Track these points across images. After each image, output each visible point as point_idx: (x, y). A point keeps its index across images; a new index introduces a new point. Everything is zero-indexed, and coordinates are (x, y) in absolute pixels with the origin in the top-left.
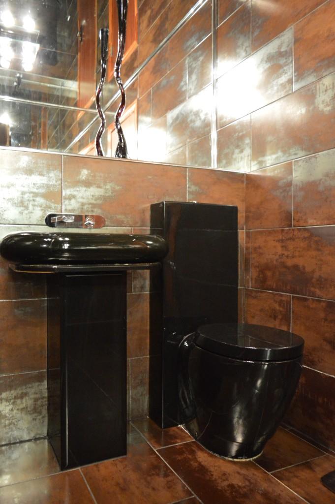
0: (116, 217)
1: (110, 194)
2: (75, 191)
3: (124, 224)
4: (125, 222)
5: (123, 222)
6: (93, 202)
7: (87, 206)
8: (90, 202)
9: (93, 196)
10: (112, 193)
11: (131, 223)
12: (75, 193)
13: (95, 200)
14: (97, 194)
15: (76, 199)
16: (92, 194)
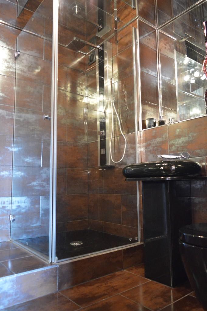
0: (195, 152)
1: (191, 139)
2: (174, 141)
3: (200, 155)
4: (201, 154)
5: (199, 154)
6: (183, 145)
7: (180, 148)
8: (181, 145)
9: (182, 142)
10: (192, 138)
11: (204, 154)
12: (174, 142)
13: (184, 144)
14: (184, 140)
15: (174, 145)
16: (182, 141)
